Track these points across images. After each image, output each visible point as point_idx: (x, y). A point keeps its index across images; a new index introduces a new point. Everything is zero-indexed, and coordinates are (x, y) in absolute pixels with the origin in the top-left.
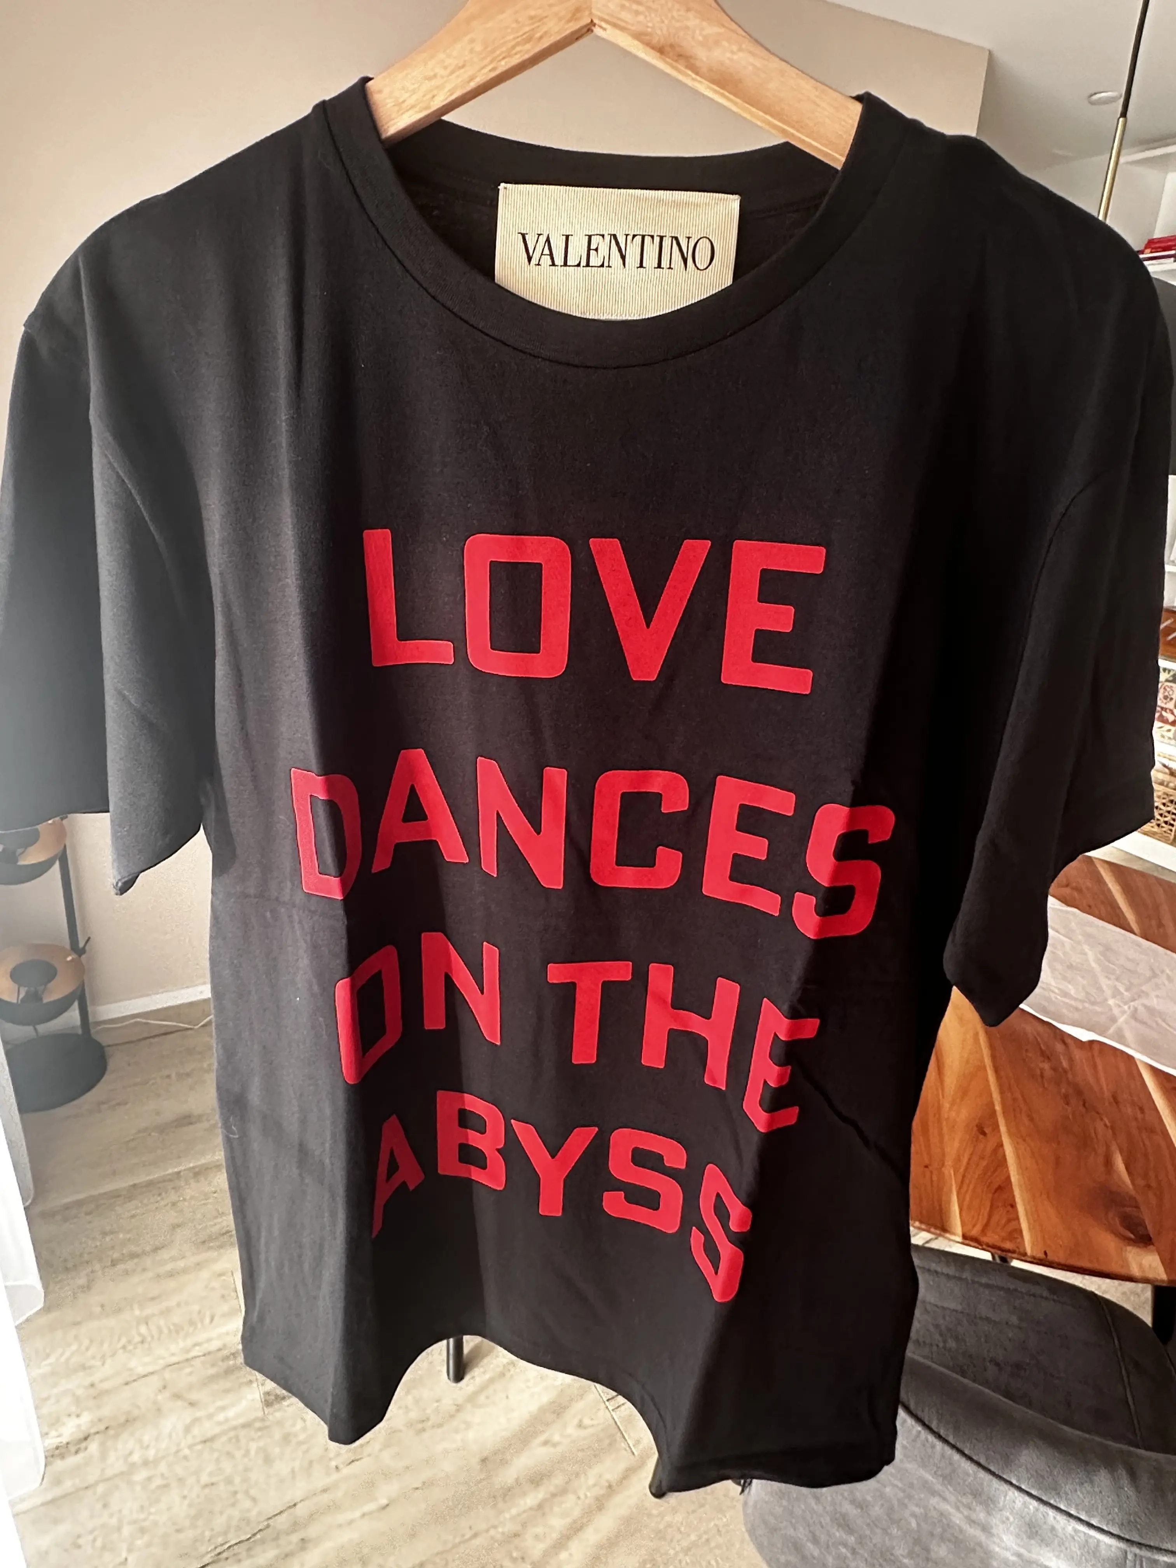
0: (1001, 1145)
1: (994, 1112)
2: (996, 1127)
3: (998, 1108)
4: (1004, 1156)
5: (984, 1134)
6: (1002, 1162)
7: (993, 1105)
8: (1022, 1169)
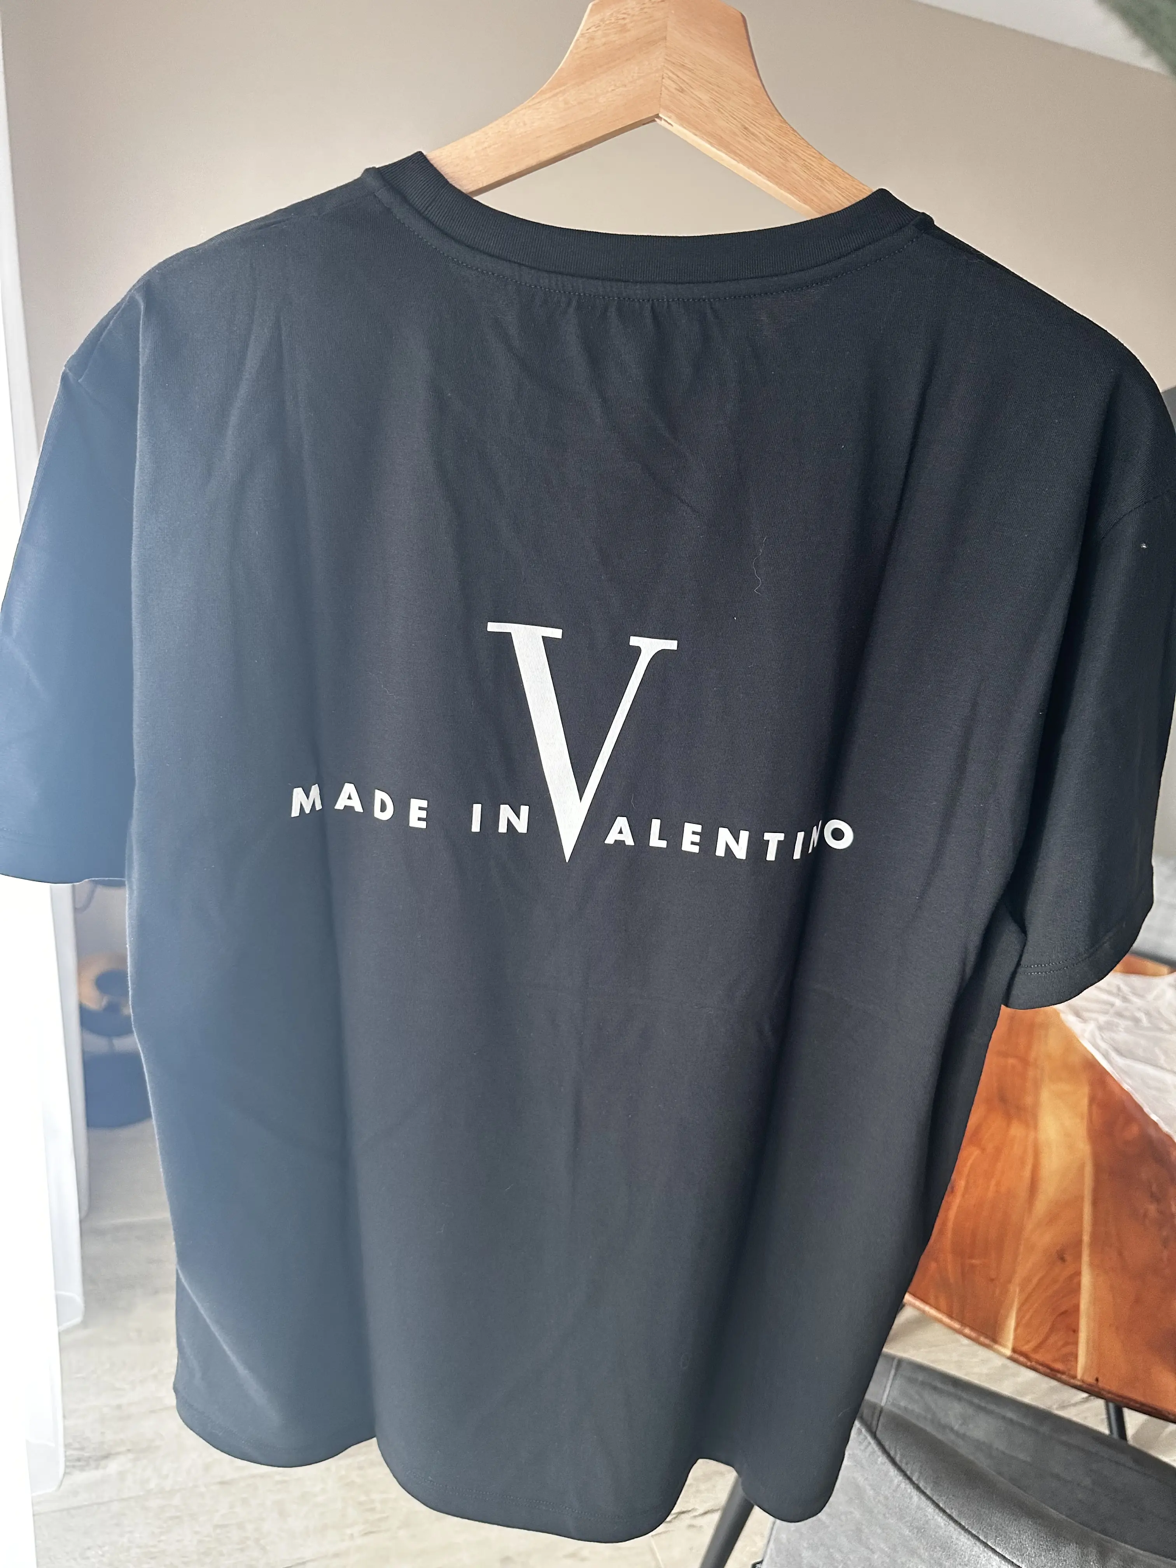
0: (1078, 1273)
1: (1080, 1241)
2: (1078, 1257)
3: (1086, 1238)
4: (1079, 1284)
5: (1063, 1259)
6: (1076, 1290)
7: (1081, 1235)
8: (1095, 1300)
